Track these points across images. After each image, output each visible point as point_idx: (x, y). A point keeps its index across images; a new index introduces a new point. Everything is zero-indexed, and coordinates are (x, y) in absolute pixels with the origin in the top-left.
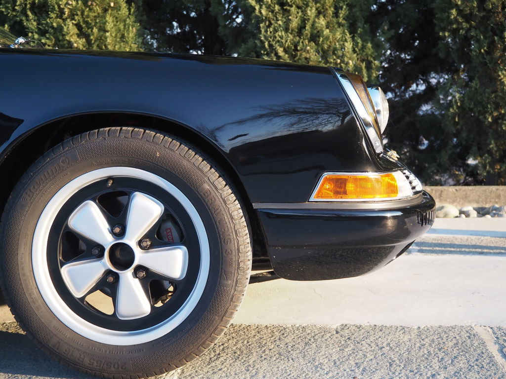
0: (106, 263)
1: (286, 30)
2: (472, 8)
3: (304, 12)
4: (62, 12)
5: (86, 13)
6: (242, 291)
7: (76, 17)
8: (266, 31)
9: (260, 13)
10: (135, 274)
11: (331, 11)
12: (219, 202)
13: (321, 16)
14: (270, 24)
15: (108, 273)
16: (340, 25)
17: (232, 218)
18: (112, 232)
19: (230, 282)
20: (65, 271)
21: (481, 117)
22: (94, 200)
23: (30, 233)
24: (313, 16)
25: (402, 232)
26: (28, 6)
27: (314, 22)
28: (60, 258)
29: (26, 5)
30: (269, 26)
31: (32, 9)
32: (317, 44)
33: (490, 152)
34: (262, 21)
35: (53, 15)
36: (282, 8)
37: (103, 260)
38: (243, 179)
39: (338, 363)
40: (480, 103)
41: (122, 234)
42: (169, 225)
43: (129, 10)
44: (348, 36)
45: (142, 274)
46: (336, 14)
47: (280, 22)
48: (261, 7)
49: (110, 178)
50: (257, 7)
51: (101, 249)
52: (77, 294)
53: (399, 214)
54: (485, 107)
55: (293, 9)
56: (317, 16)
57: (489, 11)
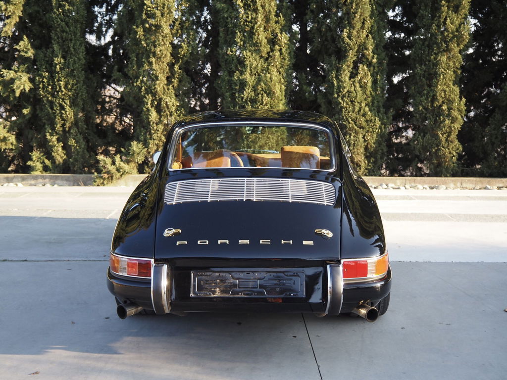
1: (353, 112)
2: (428, 106)
3: (361, 105)
4: (263, 102)
7: (268, 105)
8: (345, 112)
11: (370, 104)
14: (347, 109)
16: (374, 109)
21: (430, 150)
24: (364, 106)
27: (364, 109)
29: (248, 99)
30: (346, 110)
31: (249, 101)
32: (365, 117)
33: (433, 164)
34: (344, 108)
36: (352, 103)
40: (430, 143)
44: (377, 114)
47: (351, 109)
48: (344, 103)
50: (342, 103)
54: (432, 145)
55: (356, 104)
56: (366, 106)
57: (435, 107)
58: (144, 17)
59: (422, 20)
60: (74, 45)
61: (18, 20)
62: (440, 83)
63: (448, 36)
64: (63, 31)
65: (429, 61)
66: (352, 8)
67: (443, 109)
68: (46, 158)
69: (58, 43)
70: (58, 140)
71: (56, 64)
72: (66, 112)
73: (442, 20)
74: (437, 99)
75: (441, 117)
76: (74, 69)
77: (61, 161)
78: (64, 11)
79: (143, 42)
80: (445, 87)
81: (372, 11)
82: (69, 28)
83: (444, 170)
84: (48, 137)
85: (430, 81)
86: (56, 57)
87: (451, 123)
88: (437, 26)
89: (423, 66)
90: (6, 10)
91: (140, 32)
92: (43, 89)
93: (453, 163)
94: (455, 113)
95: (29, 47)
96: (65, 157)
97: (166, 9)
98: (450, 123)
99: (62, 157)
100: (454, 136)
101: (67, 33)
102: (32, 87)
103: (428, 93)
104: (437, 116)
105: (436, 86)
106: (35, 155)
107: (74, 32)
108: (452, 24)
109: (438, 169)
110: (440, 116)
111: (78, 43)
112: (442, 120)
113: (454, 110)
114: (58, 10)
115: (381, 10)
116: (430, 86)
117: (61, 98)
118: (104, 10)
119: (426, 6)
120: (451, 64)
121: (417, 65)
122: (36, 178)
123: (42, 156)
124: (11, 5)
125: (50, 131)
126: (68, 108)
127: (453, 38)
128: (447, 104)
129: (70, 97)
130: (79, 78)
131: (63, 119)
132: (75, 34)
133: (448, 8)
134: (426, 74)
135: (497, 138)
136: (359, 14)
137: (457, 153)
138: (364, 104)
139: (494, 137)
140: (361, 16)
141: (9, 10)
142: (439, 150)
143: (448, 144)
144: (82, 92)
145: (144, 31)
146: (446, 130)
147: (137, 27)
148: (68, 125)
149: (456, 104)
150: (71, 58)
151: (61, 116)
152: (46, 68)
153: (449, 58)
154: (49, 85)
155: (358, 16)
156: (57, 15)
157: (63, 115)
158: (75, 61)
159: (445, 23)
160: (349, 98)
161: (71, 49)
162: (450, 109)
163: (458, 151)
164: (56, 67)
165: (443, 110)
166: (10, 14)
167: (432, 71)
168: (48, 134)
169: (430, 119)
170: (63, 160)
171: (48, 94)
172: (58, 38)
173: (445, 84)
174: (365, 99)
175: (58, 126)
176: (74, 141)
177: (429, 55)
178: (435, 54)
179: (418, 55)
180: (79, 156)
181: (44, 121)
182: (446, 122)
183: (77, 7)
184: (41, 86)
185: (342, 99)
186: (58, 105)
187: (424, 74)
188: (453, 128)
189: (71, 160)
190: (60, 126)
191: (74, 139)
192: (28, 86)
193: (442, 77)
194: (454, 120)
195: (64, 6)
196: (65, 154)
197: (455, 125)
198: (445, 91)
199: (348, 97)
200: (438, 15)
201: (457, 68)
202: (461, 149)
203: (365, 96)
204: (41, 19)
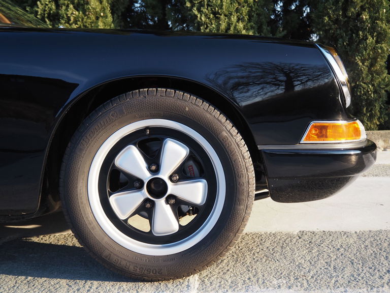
0: (144, 194)
1: (218, 30)
2: (339, 15)
3: (230, 19)
4: (69, 19)
5: (85, 20)
6: (250, 213)
7: (79, 23)
8: (204, 32)
9: (201, 19)
10: (167, 201)
11: (246, 18)
12: (234, 146)
13: (240, 21)
14: (207, 27)
15: (147, 200)
17: (244, 158)
18: (149, 169)
19: (242, 207)
20: (113, 200)
22: (135, 145)
23: (86, 171)
24: (235, 21)
25: (360, 166)
26: (46, 15)
27: (236, 25)
28: (108, 189)
29: (44, 14)
30: (206, 28)
31: (48, 18)
34: (202, 25)
35: (63, 22)
36: (215, 16)
37: (143, 191)
38: (251, 127)
39: (313, 263)
41: (157, 171)
42: (191, 163)
43: (113, 18)
45: (173, 201)
46: (249, 20)
47: (214, 26)
48: (201, 16)
49: (147, 128)
50: (199, 16)
51: (141, 182)
52: (122, 217)
53: (359, 152)
55: (222, 17)
56: (238, 21)
57: (349, 17)
67: (363, 18)
75: (361, 33)
98: (374, 41)
110: (358, 31)
112: (361, 37)
113: (382, 20)
128: (370, 12)
137: (386, 91)
138: (235, 18)
143: (373, 76)
146: (369, 54)
149: (385, 10)
160: (209, 9)
162: (373, 20)
165: (362, 21)
169: (342, 37)
174: (237, 10)
182: (368, 41)
185: (199, 10)
188: (380, 51)
197: (383, 45)
199: (208, 5)
203: (236, 5)
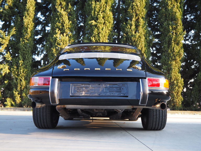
58: (56, 44)
59: (165, 48)
60: (28, 56)
61: (6, 46)
62: (173, 72)
63: (175, 54)
64: (24, 50)
65: (168, 64)
66: (137, 43)
68: (13, 101)
69: (21, 55)
70: (18, 94)
71: (20, 63)
72: (22, 82)
73: (172, 48)
74: (172, 78)
76: (27, 65)
77: (19, 102)
78: (24, 43)
79: (55, 54)
80: (175, 74)
81: (145, 45)
82: (26, 49)
83: (176, 108)
84: (14, 92)
85: (169, 72)
86: (20, 60)
87: (178, 88)
88: (171, 50)
89: (166, 66)
90: (2, 41)
91: (54, 50)
92: (14, 73)
93: (180, 105)
94: (180, 84)
95: (10, 56)
96: (21, 101)
97: (65, 42)
99: (19, 101)
100: (180, 93)
101: (25, 51)
102: (10, 72)
103: (168, 76)
104: (172, 86)
105: (171, 73)
106: (8, 99)
107: (28, 51)
108: (177, 50)
109: (174, 108)
111: (29, 55)
114: (22, 42)
115: (148, 44)
116: (169, 74)
117: (21, 77)
118: (40, 46)
119: (166, 43)
120: (177, 65)
121: (163, 65)
122: (7, 109)
123: (11, 100)
124: (4, 40)
125: (15, 90)
126: (23, 81)
127: (177, 55)
129: (24, 76)
130: (29, 69)
131: (21, 85)
132: (28, 52)
133: (175, 44)
134: (167, 69)
135: (197, 95)
136: (140, 45)
139: (196, 95)
140: (141, 46)
141: (3, 41)
142: (174, 99)
144: (30, 75)
145: (56, 50)
147: (53, 48)
148: (23, 88)
150: (26, 61)
151: (20, 84)
152: (16, 65)
153: (176, 63)
154: (16, 71)
155: (140, 46)
156: (22, 44)
157: (21, 84)
158: (27, 62)
159: (173, 49)
161: (27, 57)
163: (181, 100)
164: (20, 64)
166: (3, 43)
167: (170, 68)
168: (14, 91)
170: (20, 102)
171: (16, 75)
172: (21, 53)
173: (175, 73)
175: (19, 88)
176: (25, 94)
177: (168, 61)
178: (170, 61)
179: (164, 62)
180: (26, 101)
181: (13, 86)
183: (30, 41)
184: (13, 72)
186: (19, 79)
187: (166, 69)
189: (23, 102)
190: (20, 88)
191: (25, 93)
192: (8, 71)
193: (173, 70)
194: (179, 87)
195: (25, 41)
196: (20, 100)
198: (175, 76)
200: (171, 46)
201: (179, 67)
202: (183, 99)
204: (15, 46)
